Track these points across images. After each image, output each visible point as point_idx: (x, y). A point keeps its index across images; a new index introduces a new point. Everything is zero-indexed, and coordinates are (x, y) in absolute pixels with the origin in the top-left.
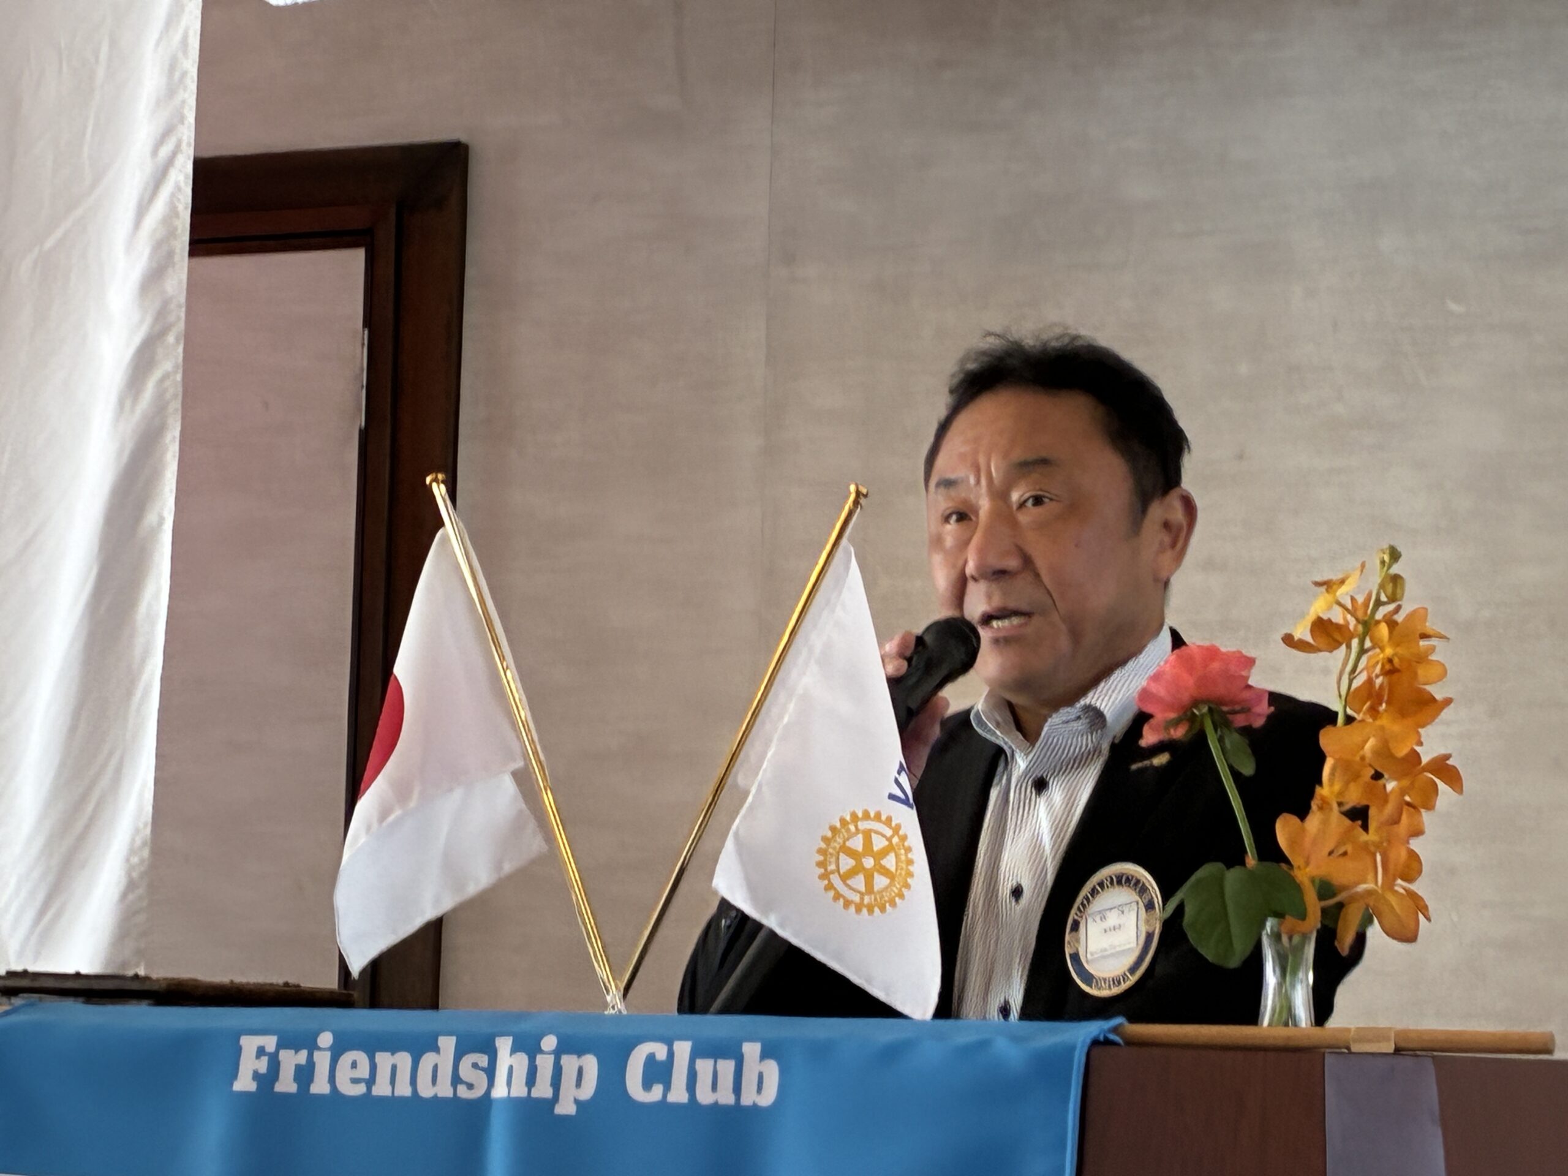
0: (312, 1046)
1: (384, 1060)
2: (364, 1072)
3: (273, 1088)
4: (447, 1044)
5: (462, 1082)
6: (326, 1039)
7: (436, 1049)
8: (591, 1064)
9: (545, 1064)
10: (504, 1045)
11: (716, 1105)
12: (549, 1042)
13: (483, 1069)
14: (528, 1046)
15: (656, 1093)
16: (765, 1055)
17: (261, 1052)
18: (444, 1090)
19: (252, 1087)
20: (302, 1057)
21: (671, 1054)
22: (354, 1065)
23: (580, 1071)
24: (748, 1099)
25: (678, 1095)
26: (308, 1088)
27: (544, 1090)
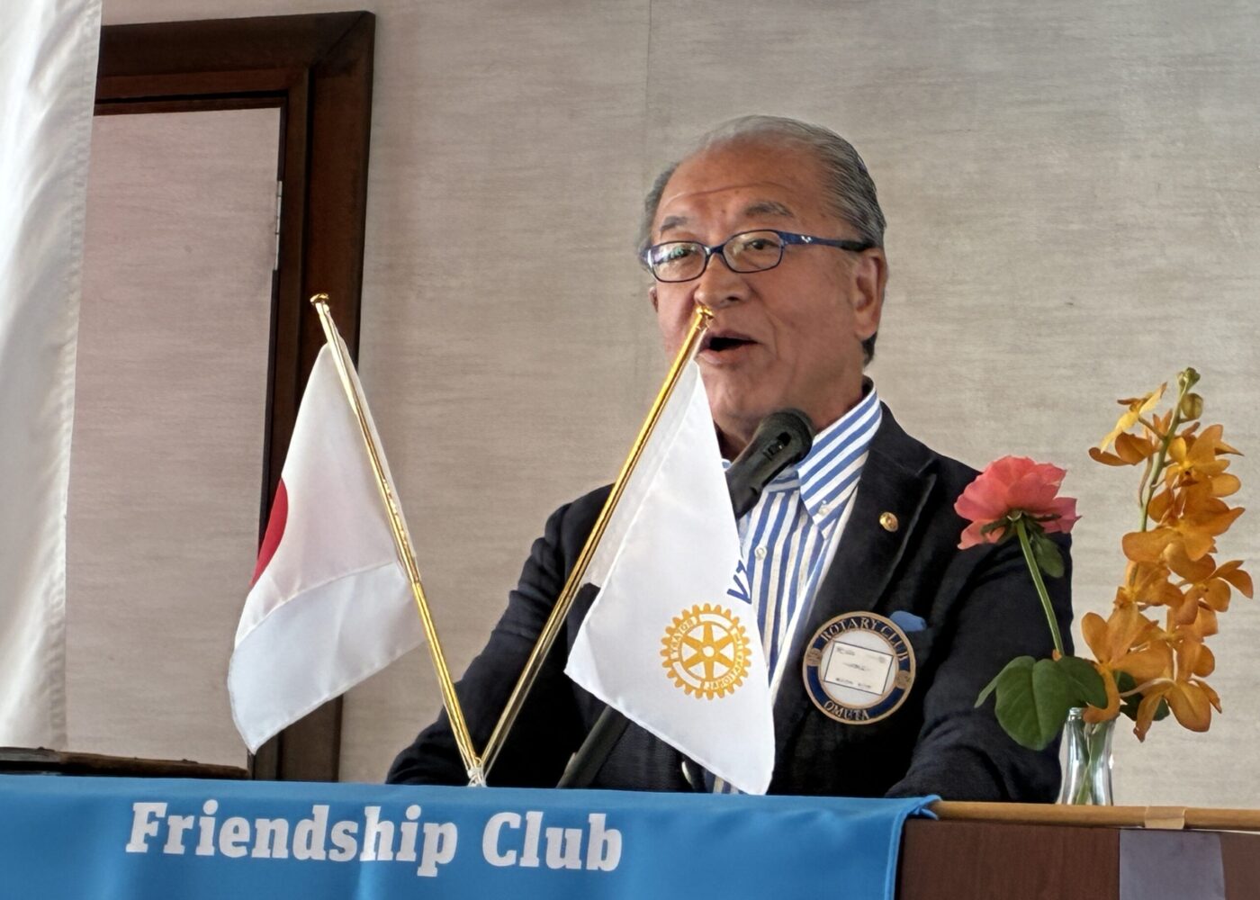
0: (199, 813)
1: (263, 825)
2: (245, 836)
3: (163, 848)
4: (321, 812)
5: (334, 847)
6: (211, 806)
7: (312, 817)
8: (451, 831)
9: (410, 830)
10: (373, 813)
11: (563, 870)
12: (414, 812)
13: (353, 835)
14: (394, 814)
15: (511, 858)
16: (609, 825)
17: (152, 817)
18: (318, 854)
19: (144, 848)
20: (189, 822)
21: (524, 823)
22: (236, 830)
23: (441, 837)
24: (593, 863)
25: (530, 860)
26: (194, 850)
27: (407, 855)
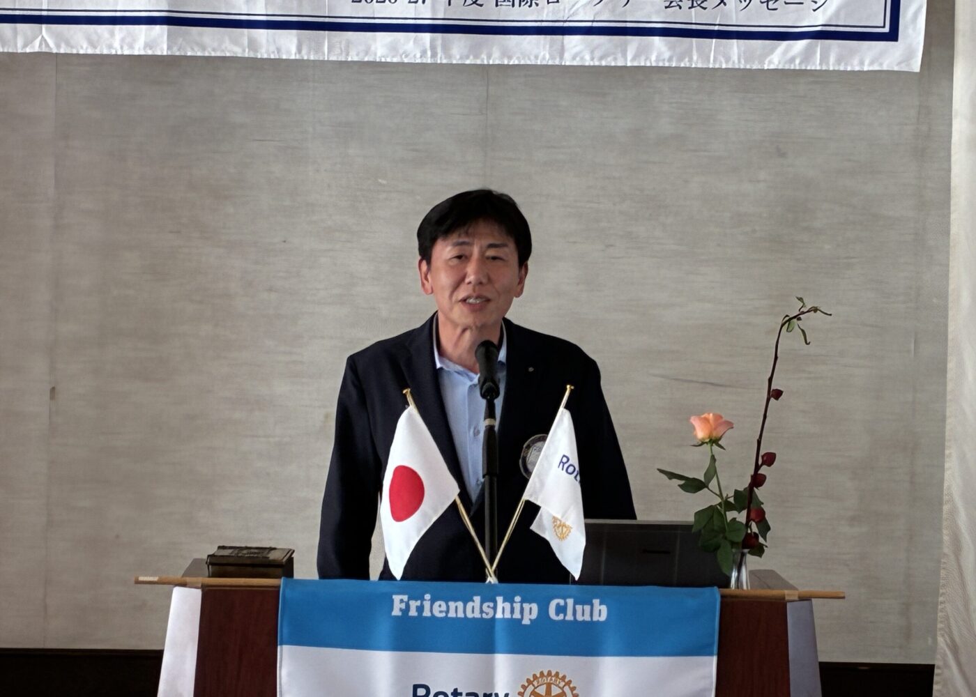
0: (423, 599)
1: (452, 605)
2: (444, 608)
3: (408, 613)
4: (477, 599)
5: (486, 613)
6: (428, 597)
7: (473, 601)
8: (535, 607)
9: (517, 606)
10: (500, 599)
11: (584, 621)
12: (518, 599)
13: (492, 608)
14: (509, 599)
15: (561, 617)
16: (601, 604)
17: (402, 601)
18: (477, 615)
19: (399, 614)
20: (418, 603)
21: (566, 603)
22: (440, 606)
23: (531, 609)
24: (596, 618)
25: (570, 617)
26: (422, 614)
27: (517, 615)
